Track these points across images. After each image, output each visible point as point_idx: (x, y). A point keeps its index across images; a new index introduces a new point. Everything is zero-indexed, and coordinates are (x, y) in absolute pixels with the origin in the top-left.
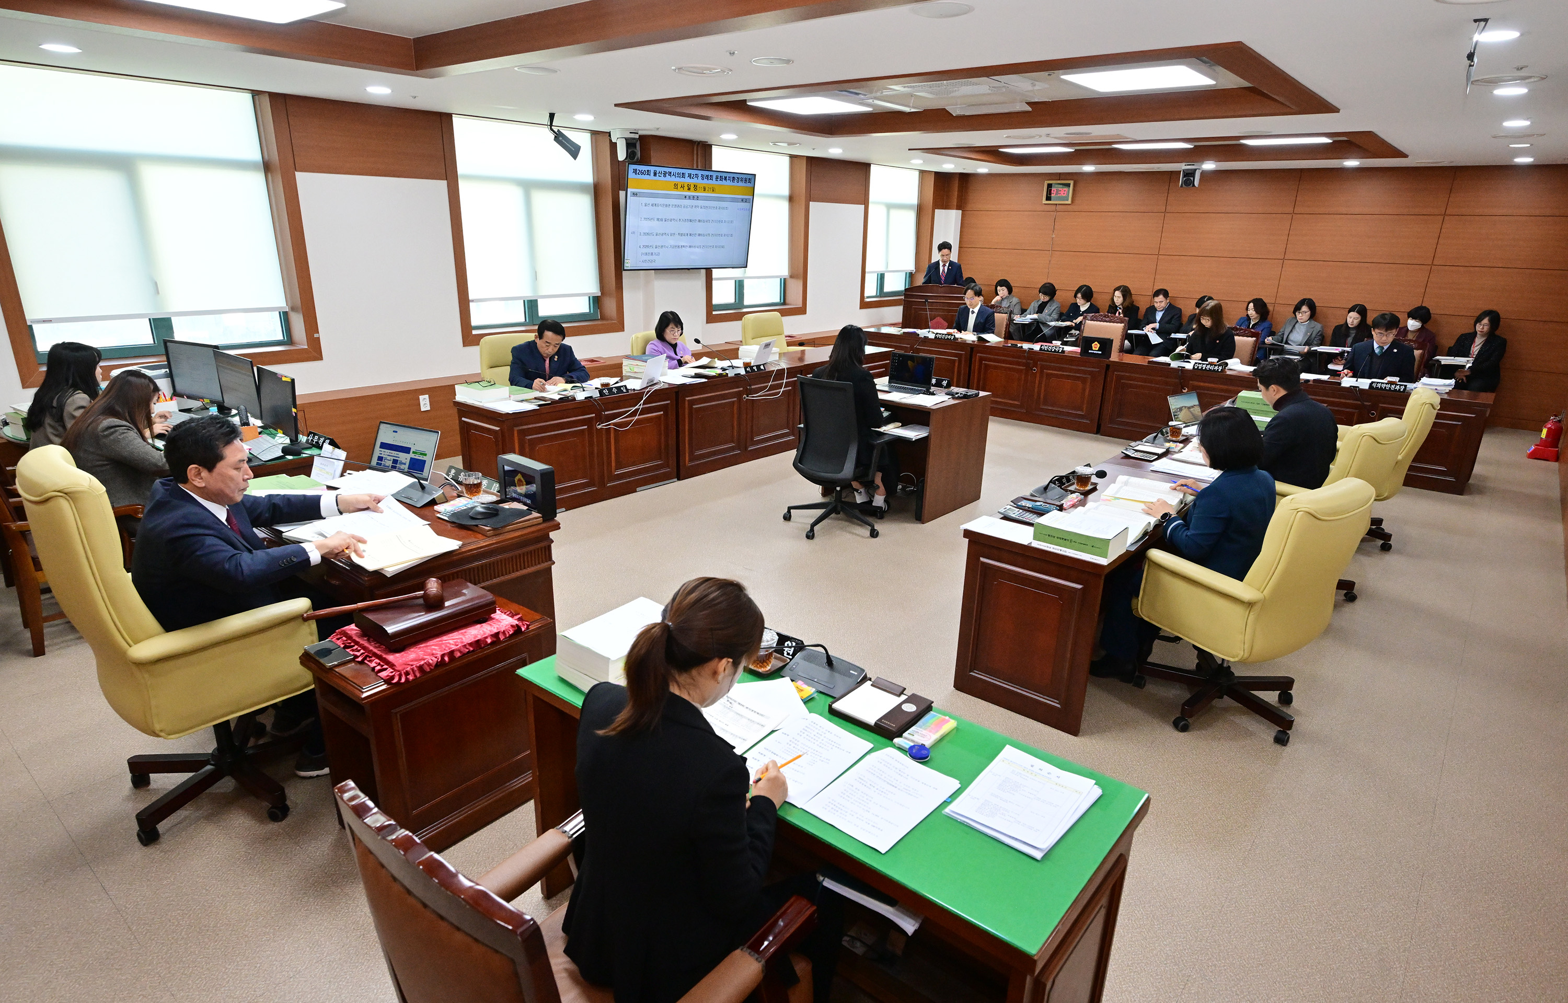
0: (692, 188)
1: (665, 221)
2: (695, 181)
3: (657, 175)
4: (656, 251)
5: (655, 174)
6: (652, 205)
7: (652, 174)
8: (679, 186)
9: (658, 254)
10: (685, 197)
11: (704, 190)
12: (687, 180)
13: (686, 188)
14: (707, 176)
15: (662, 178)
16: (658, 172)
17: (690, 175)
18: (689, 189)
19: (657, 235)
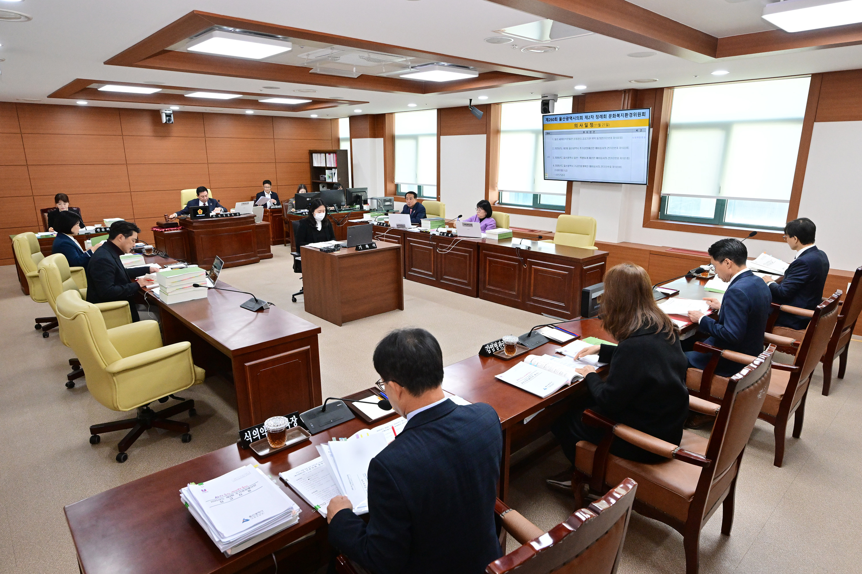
0: (589, 125)
1: (570, 149)
2: (591, 120)
3: (562, 120)
4: (565, 168)
5: (560, 120)
6: (560, 139)
7: (558, 120)
8: (579, 125)
9: (566, 171)
10: (584, 132)
11: (600, 126)
12: (585, 121)
13: (584, 126)
14: (602, 116)
15: (566, 121)
16: (562, 118)
17: (586, 117)
18: (586, 126)
19: (564, 158)
